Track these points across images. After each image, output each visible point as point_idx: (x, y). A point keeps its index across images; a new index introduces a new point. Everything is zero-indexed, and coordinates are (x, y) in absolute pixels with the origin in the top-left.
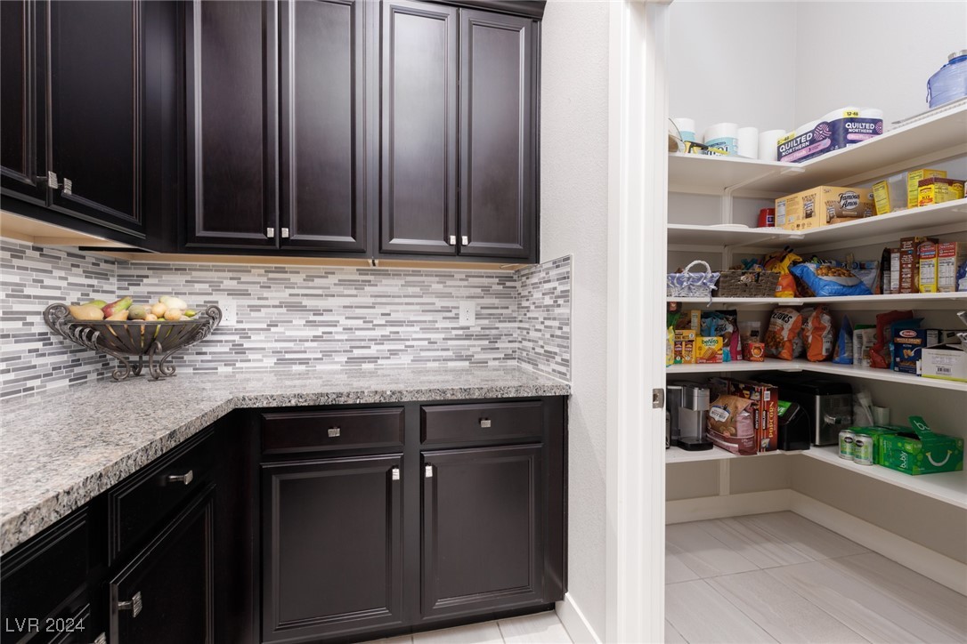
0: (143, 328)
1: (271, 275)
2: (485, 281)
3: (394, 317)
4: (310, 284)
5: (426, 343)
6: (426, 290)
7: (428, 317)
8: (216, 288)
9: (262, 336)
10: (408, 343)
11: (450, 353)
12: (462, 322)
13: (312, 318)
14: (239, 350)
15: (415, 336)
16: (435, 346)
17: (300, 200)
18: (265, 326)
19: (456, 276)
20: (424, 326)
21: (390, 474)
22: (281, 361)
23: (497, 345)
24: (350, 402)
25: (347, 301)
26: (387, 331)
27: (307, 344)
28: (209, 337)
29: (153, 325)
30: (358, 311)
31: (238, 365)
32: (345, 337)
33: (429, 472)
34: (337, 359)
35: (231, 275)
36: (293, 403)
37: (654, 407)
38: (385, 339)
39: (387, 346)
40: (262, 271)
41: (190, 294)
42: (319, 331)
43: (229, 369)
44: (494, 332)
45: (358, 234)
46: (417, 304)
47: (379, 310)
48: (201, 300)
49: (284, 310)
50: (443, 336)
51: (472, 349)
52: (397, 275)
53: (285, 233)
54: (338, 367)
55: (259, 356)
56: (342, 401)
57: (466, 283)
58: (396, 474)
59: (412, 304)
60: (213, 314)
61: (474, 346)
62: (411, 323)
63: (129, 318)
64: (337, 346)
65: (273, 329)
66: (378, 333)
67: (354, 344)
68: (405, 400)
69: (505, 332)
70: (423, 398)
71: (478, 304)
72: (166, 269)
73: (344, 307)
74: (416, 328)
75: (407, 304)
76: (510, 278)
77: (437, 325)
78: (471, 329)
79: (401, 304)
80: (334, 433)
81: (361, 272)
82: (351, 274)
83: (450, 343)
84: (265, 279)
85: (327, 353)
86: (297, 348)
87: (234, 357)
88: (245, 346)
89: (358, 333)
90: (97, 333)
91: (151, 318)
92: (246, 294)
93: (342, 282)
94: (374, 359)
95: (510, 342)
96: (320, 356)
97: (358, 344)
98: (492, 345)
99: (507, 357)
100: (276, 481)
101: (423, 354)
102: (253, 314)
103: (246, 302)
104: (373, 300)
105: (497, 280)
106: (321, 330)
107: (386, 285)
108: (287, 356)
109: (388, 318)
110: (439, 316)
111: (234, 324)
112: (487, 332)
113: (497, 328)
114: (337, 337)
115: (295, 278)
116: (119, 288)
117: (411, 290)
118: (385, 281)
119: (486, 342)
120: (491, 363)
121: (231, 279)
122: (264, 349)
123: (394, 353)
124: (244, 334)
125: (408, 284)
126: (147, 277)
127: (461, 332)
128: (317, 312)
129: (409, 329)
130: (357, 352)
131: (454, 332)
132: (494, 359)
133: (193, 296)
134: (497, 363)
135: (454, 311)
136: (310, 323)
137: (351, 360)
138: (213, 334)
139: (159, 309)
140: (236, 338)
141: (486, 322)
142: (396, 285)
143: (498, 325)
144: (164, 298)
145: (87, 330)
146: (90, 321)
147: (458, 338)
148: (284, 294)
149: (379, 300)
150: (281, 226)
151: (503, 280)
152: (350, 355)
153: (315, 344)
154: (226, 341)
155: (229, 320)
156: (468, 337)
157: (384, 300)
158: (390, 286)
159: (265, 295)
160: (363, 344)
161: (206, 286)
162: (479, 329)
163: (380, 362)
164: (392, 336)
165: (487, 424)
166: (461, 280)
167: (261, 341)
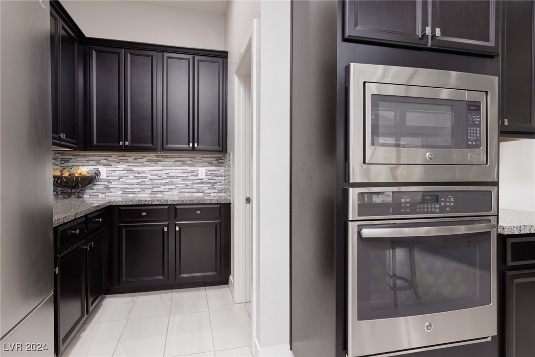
0: (75, 178)
1: (120, 158)
2: (209, 160)
3: (171, 174)
4: (136, 161)
5: (184, 185)
6: (184, 163)
7: (185, 175)
8: (98, 163)
9: (116, 183)
10: (176, 186)
11: (194, 190)
12: (200, 177)
13: (137, 175)
14: (107, 188)
15: (179, 183)
16: (188, 187)
17: (132, 132)
18: (117, 178)
19: (197, 158)
20: (183, 178)
21: (163, 229)
22: (124, 193)
23: (215, 187)
24: (149, 204)
25: (151, 168)
26: (168, 180)
27: (135, 186)
28: (96, 183)
29: (77, 178)
30: (155, 172)
31: (107, 194)
32: (150, 183)
33: (177, 229)
34: (147, 192)
35: (104, 158)
36: (130, 203)
37: (246, 203)
38: (167, 184)
39: (167, 187)
40: (117, 156)
41: (88, 165)
42: (139, 181)
43: (103, 196)
44: (213, 181)
45: (154, 143)
46: (180, 169)
47: (164, 172)
48: (92, 168)
49: (125, 172)
50: (191, 182)
51: (204, 188)
52: (172, 157)
53: (127, 143)
54: (147, 195)
55: (115, 191)
56: (147, 203)
57: (201, 161)
58: (166, 229)
59: (178, 169)
60: (98, 173)
61: (205, 187)
62: (178, 177)
63: (70, 175)
64: (147, 186)
65: (121, 180)
66: (164, 181)
67: (154, 186)
68: (169, 203)
69: (218, 181)
70: (175, 203)
71: (207, 170)
72: (79, 156)
73: (150, 171)
74: (180, 179)
75: (176, 169)
76: (221, 158)
77: (189, 178)
78: (204, 180)
79: (174, 169)
80: (144, 214)
81: (157, 156)
82: (153, 157)
83: (194, 185)
84: (118, 160)
85: (143, 189)
86: (130, 187)
87: (105, 190)
88: (110, 186)
89: (155, 181)
90: (59, 180)
91: (77, 175)
92: (110, 165)
93: (149, 161)
94: (162, 192)
95: (220, 185)
96: (140, 191)
97: (155, 186)
98: (213, 187)
99: (220, 192)
100: (124, 230)
101: (183, 190)
102: (113, 174)
103: (110, 169)
104: (162, 168)
105: (215, 159)
106: (140, 180)
107: (167, 162)
108: (127, 190)
109: (168, 175)
110: (190, 174)
111: (105, 177)
112: (210, 181)
113: (215, 179)
114: (147, 183)
115: (129, 159)
116: (61, 164)
117: (178, 163)
118: (167, 160)
119: (210, 185)
120: (212, 194)
121: (104, 159)
122: (117, 187)
123: (170, 189)
124: (109, 181)
125: (176, 161)
126: (71, 159)
127: (199, 181)
128: (139, 173)
129: (177, 180)
130: (155, 189)
131: (196, 181)
132: (214, 192)
133: (89, 167)
134: (215, 194)
135: (196, 172)
136: (136, 177)
137: (153, 192)
138: (97, 181)
139: (79, 171)
140: (106, 183)
141: (210, 177)
142: (172, 162)
143: (215, 178)
144: (80, 168)
145: (56, 179)
146: (57, 176)
147: (198, 183)
148: (125, 166)
149: (164, 168)
150: (125, 141)
151: (218, 159)
152: (152, 190)
153: (138, 186)
154: (103, 184)
155: (103, 175)
156: (202, 183)
157: (166, 168)
158: (169, 162)
159: (118, 166)
160: (158, 186)
161: (94, 162)
162: (207, 180)
163: (164, 193)
164: (170, 183)
165: (199, 212)
166: (199, 159)
167: (116, 184)
